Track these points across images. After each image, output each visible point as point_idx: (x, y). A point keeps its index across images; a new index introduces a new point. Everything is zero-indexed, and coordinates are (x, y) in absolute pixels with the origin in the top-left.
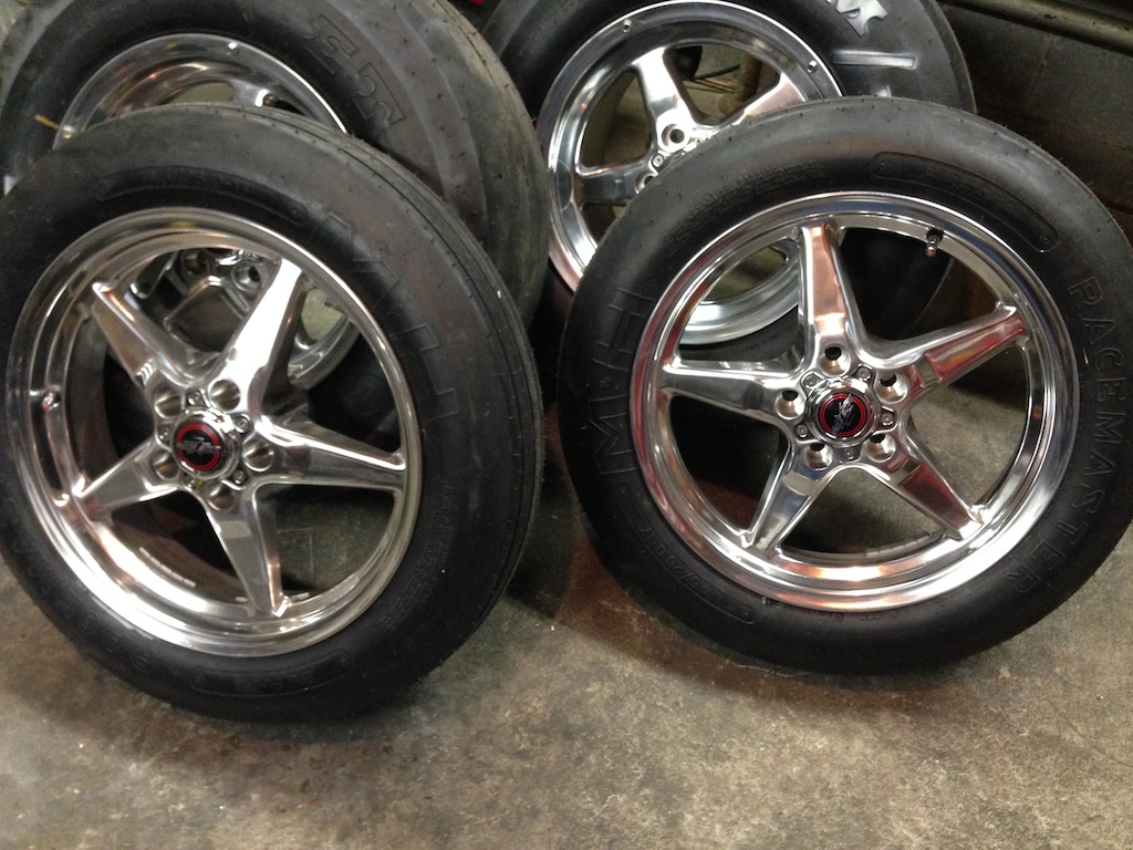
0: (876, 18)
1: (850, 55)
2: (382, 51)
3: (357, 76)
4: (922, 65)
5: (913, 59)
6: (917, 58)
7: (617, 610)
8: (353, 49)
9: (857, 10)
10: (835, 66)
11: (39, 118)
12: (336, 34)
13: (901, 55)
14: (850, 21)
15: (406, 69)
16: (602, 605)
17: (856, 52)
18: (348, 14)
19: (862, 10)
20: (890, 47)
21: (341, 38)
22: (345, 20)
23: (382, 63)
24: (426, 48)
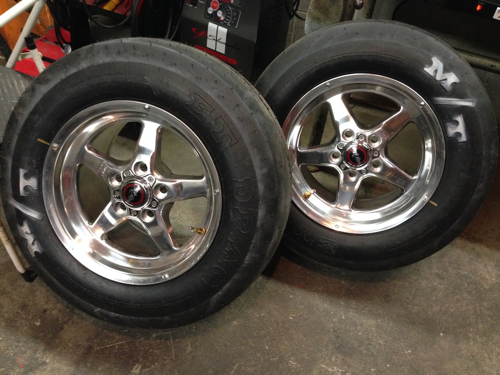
0: (454, 83)
1: (442, 100)
2: (226, 110)
3: (213, 122)
4: (477, 104)
5: (473, 102)
6: (475, 101)
7: (330, 370)
8: (212, 109)
9: (446, 79)
10: (433, 104)
11: (39, 140)
12: (202, 101)
13: (467, 100)
14: (442, 84)
15: (238, 118)
16: (322, 368)
17: (445, 99)
18: (208, 92)
19: (448, 80)
20: (462, 97)
21: (205, 103)
22: (207, 95)
23: (226, 115)
24: (248, 108)
